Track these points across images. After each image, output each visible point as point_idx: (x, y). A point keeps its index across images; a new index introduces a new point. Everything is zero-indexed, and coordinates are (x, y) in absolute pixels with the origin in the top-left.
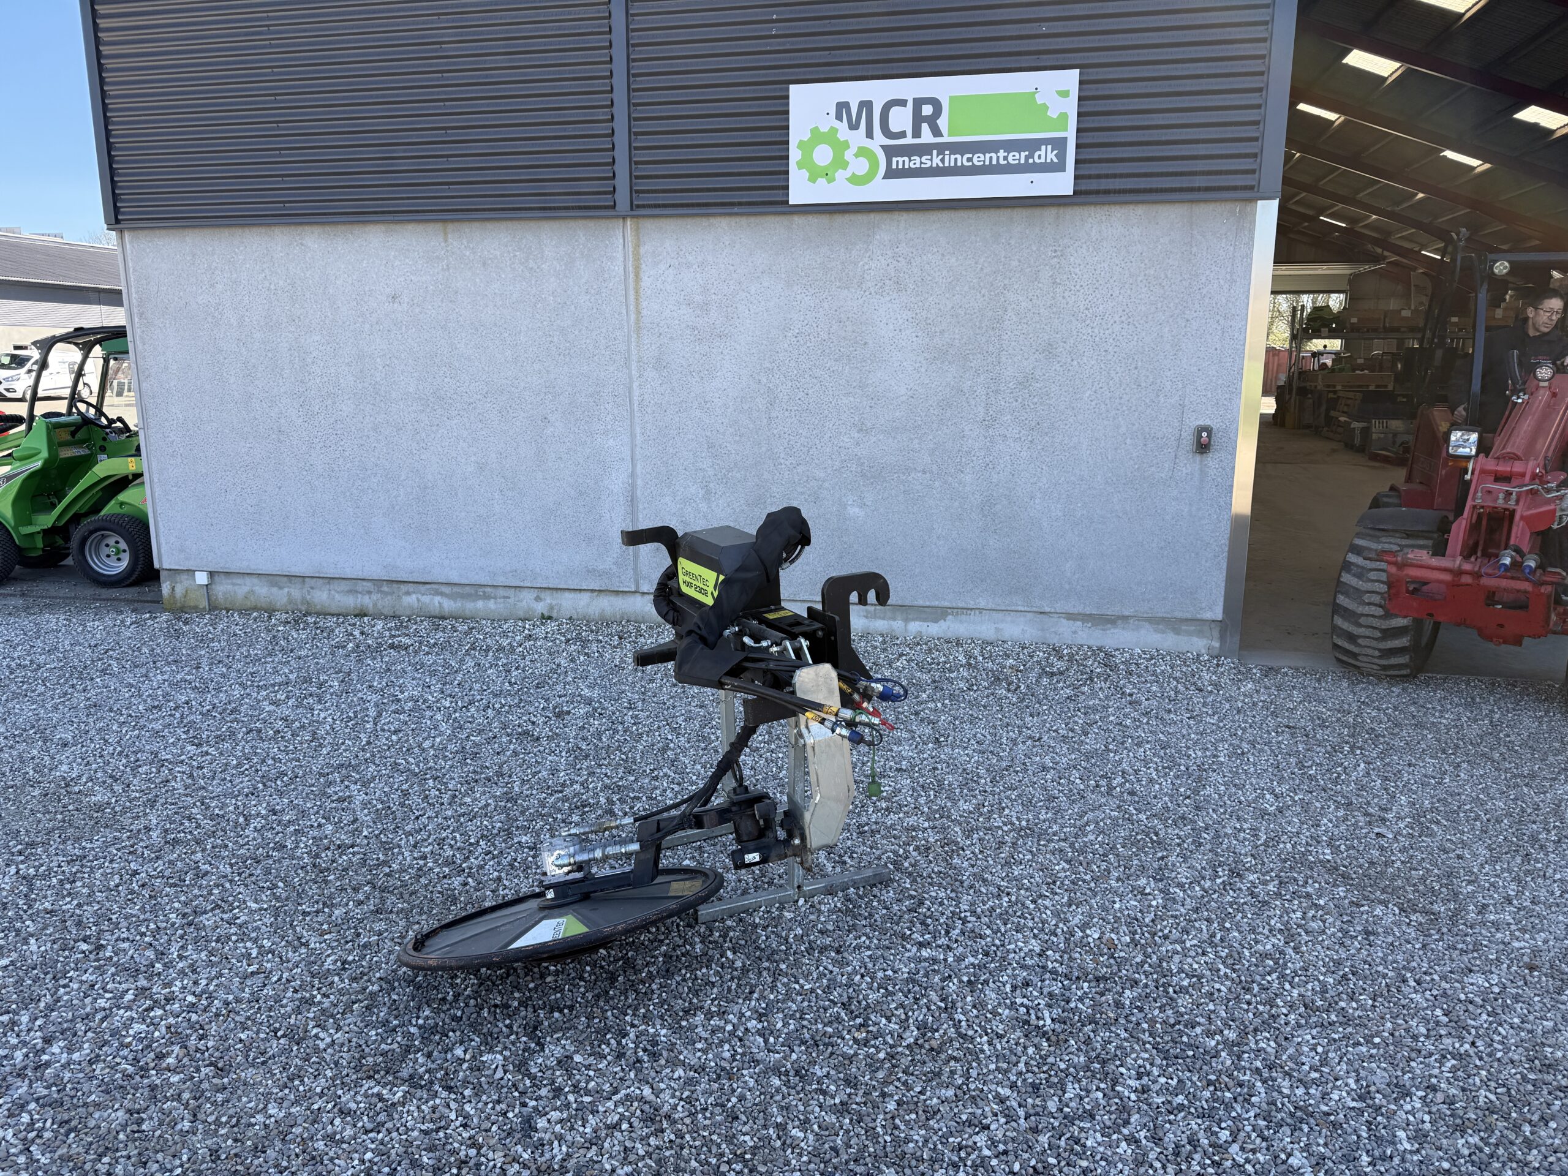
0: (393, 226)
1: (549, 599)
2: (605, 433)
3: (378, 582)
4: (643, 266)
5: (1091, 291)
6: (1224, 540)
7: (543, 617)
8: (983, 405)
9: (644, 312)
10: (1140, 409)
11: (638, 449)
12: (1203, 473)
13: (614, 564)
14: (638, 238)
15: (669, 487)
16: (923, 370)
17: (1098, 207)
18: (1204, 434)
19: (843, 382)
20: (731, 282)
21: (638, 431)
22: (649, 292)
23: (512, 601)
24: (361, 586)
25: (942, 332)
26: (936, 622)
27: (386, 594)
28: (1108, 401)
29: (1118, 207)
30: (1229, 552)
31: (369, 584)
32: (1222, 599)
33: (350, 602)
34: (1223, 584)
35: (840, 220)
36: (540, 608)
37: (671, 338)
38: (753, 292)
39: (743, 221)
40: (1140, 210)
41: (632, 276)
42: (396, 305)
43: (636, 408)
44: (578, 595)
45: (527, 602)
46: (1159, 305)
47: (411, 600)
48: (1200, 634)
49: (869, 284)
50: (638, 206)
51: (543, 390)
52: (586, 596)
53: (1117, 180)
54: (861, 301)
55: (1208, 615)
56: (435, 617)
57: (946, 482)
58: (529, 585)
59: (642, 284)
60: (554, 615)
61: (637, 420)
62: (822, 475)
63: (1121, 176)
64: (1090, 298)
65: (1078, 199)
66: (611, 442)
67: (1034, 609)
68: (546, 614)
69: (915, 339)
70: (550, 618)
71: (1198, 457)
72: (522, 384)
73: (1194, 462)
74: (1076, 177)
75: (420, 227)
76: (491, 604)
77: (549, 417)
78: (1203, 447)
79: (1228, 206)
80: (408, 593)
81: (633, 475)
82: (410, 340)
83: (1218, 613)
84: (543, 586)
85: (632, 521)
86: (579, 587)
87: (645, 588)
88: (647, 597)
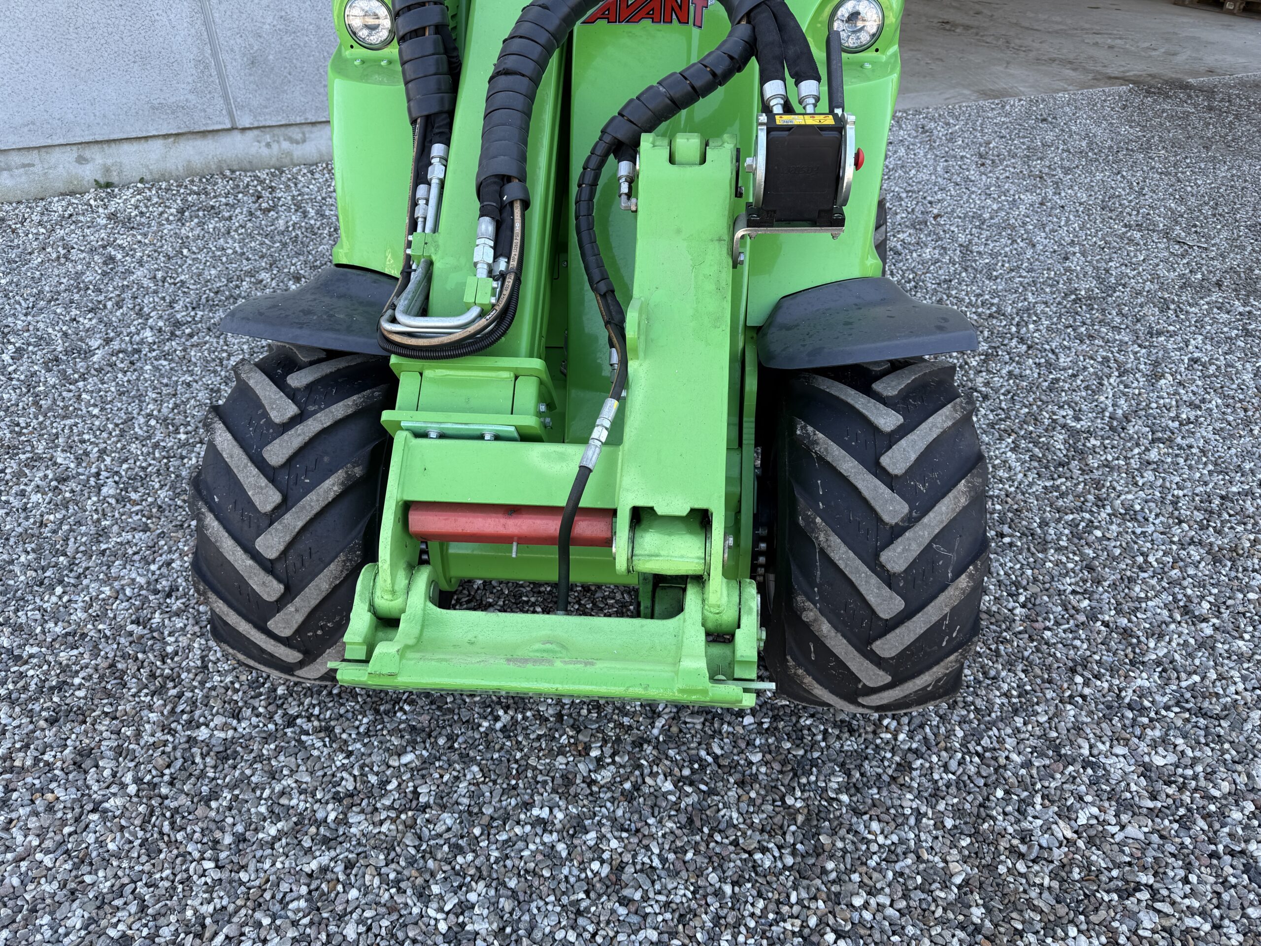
1: (99, 159)
7: (100, 185)
13: (191, 92)
23: (38, 169)
36: (89, 172)
44: (145, 146)
45: (65, 167)
52: (156, 146)
58: (62, 141)
60: (115, 179)
68: (102, 181)
70: (111, 185)
76: (5, 180)
84: (87, 139)
85: (205, 23)
86: (144, 134)
87: (245, 121)
88: (250, 135)
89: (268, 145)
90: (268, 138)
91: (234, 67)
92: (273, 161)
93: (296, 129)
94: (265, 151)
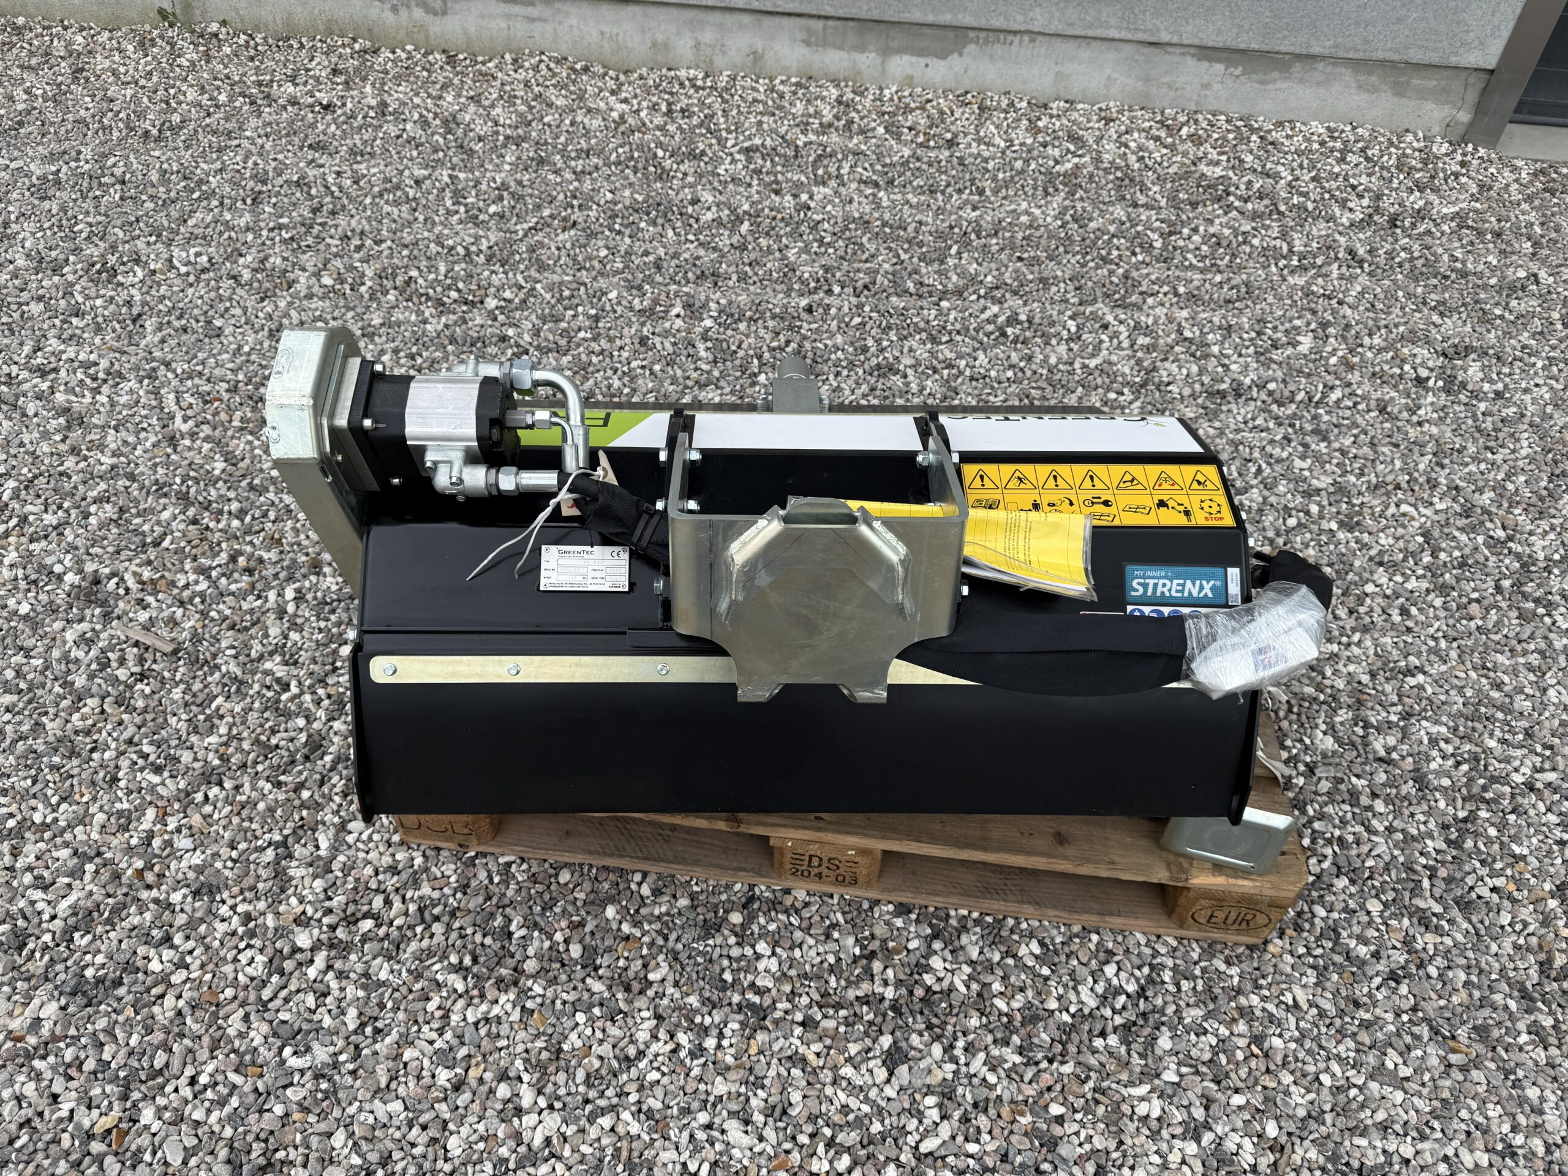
26: (943, 56)
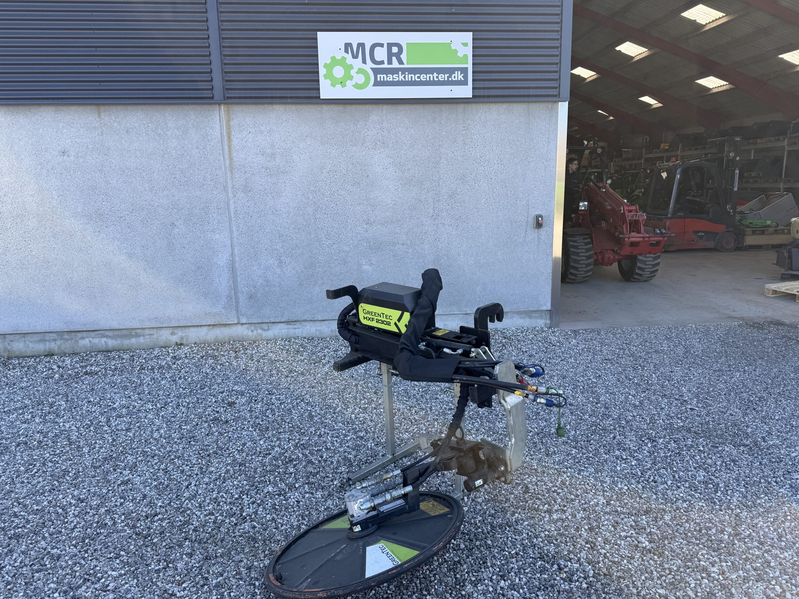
0: (60, 108)
1: (180, 333)
2: (214, 231)
3: (60, 333)
4: (233, 132)
5: (482, 148)
6: (550, 271)
7: (177, 344)
8: (432, 208)
9: (235, 159)
10: (508, 207)
11: (235, 240)
12: (539, 239)
13: (223, 308)
14: (229, 117)
15: (256, 261)
16: (400, 190)
17: (484, 104)
18: (540, 219)
19: (356, 197)
20: (288, 142)
21: (234, 228)
22: (237, 148)
23: (155, 336)
24: (47, 337)
25: (409, 170)
27: (67, 340)
28: (493, 204)
29: (494, 104)
30: (552, 276)
31: (54, 335)
32: (550, 299)
33: (41, 347)
34: (550, 292)
35: (350, 108)
36: (175, 339)
37: (253, 174)
38: (301, 147)
39: (294, 107)
40: (505, 106)
41: (226, 138)
42: (65, 157)
43: (232, 216)
44: (200, 329)
45: (165, 336)
46: (515, 155)
47: (85, 342)
48: (541, 317)
49: (368, 144)
50: (228, 98)
51: (171, 207)
52: (205, 329)
53: (493, 90)
54: (364, 153)
55: (545, 308)
56: (103, 351)
57: (415, 249)
58: (167, 326)
59: (233, 143)
60: (184, 342)
61: (233, 222)
62: (347, 249)
63: (495, 88)
64: (482, 151)
65: (474, 100)
66: (217, 236)
67: (463, 312)
68: (179, 343)
69: (394, 174)
70: (181, 344)
71: (536, 230)
72: (157, 204)
73: (535, 233)
74: (473, 88)
75: (81, 108)
76: (141, 340)
77: (176, 223)
78: (539, 225)
79: (546, 104)
80: (83, 338)
81: (232, 255)
82: (77, 179)
83: (548, 306)
84: (177, 325)
85: (233, 282)
86: (200, 324)
87: (244, 321)
88: (245, 326)
89: (252, 331)
90: (253, 328)
91: (242, 299)
92: (253, 338)
93: (266, 325)
94: (250, 333)
